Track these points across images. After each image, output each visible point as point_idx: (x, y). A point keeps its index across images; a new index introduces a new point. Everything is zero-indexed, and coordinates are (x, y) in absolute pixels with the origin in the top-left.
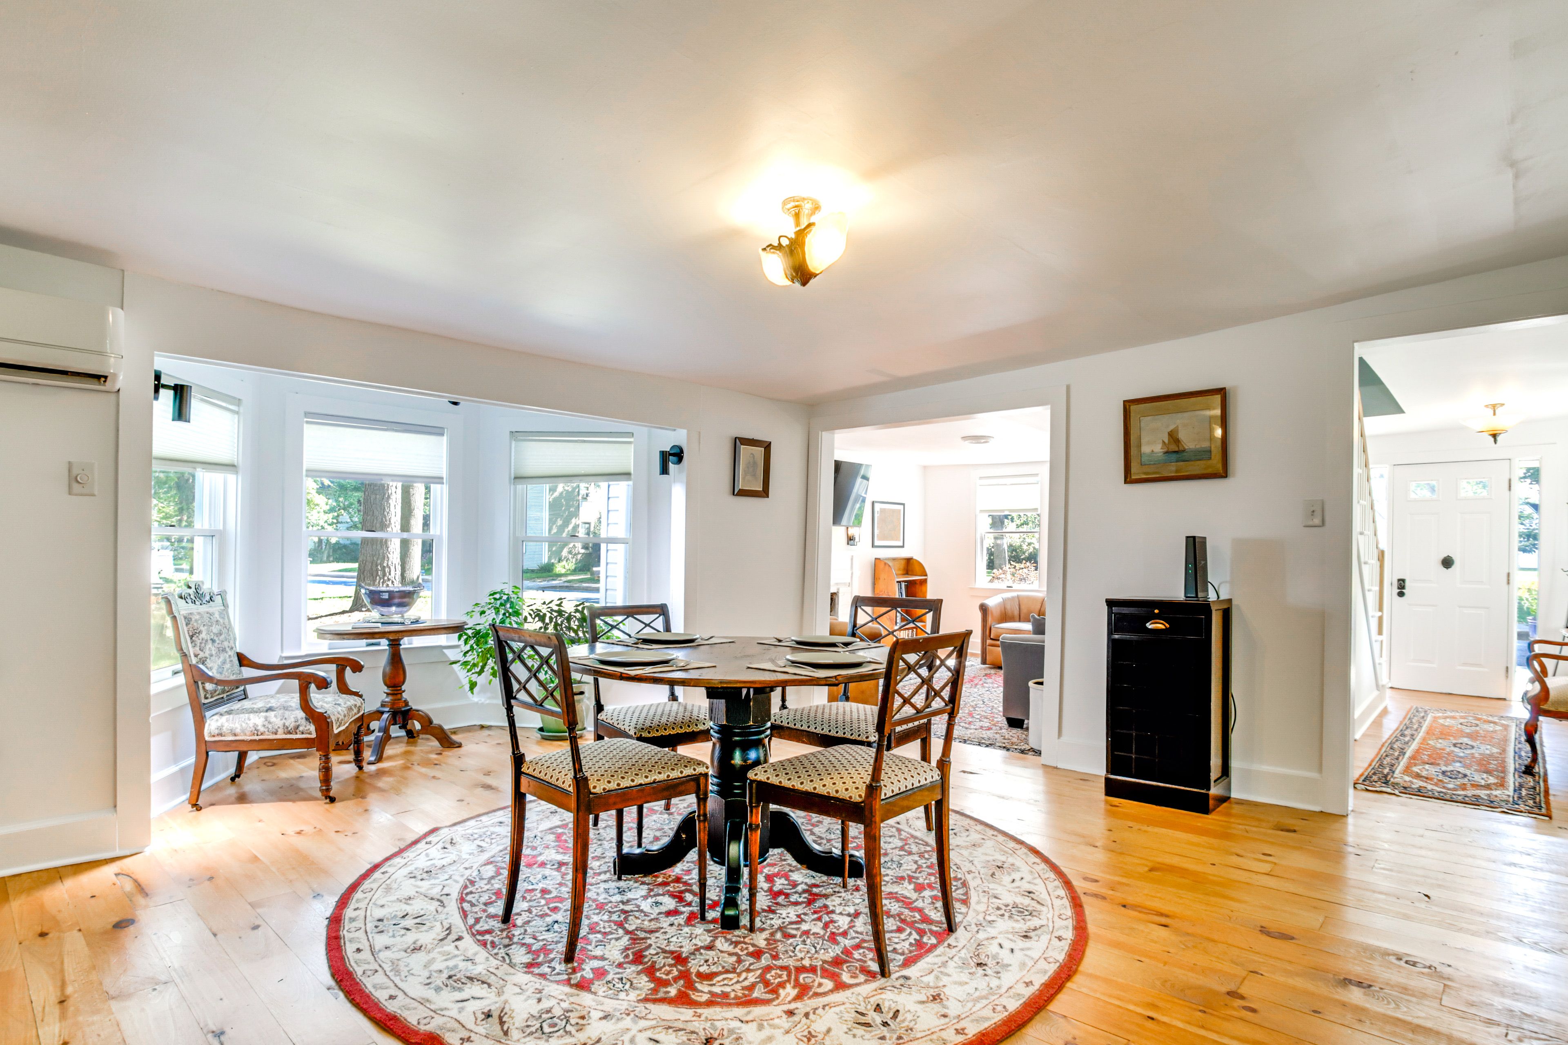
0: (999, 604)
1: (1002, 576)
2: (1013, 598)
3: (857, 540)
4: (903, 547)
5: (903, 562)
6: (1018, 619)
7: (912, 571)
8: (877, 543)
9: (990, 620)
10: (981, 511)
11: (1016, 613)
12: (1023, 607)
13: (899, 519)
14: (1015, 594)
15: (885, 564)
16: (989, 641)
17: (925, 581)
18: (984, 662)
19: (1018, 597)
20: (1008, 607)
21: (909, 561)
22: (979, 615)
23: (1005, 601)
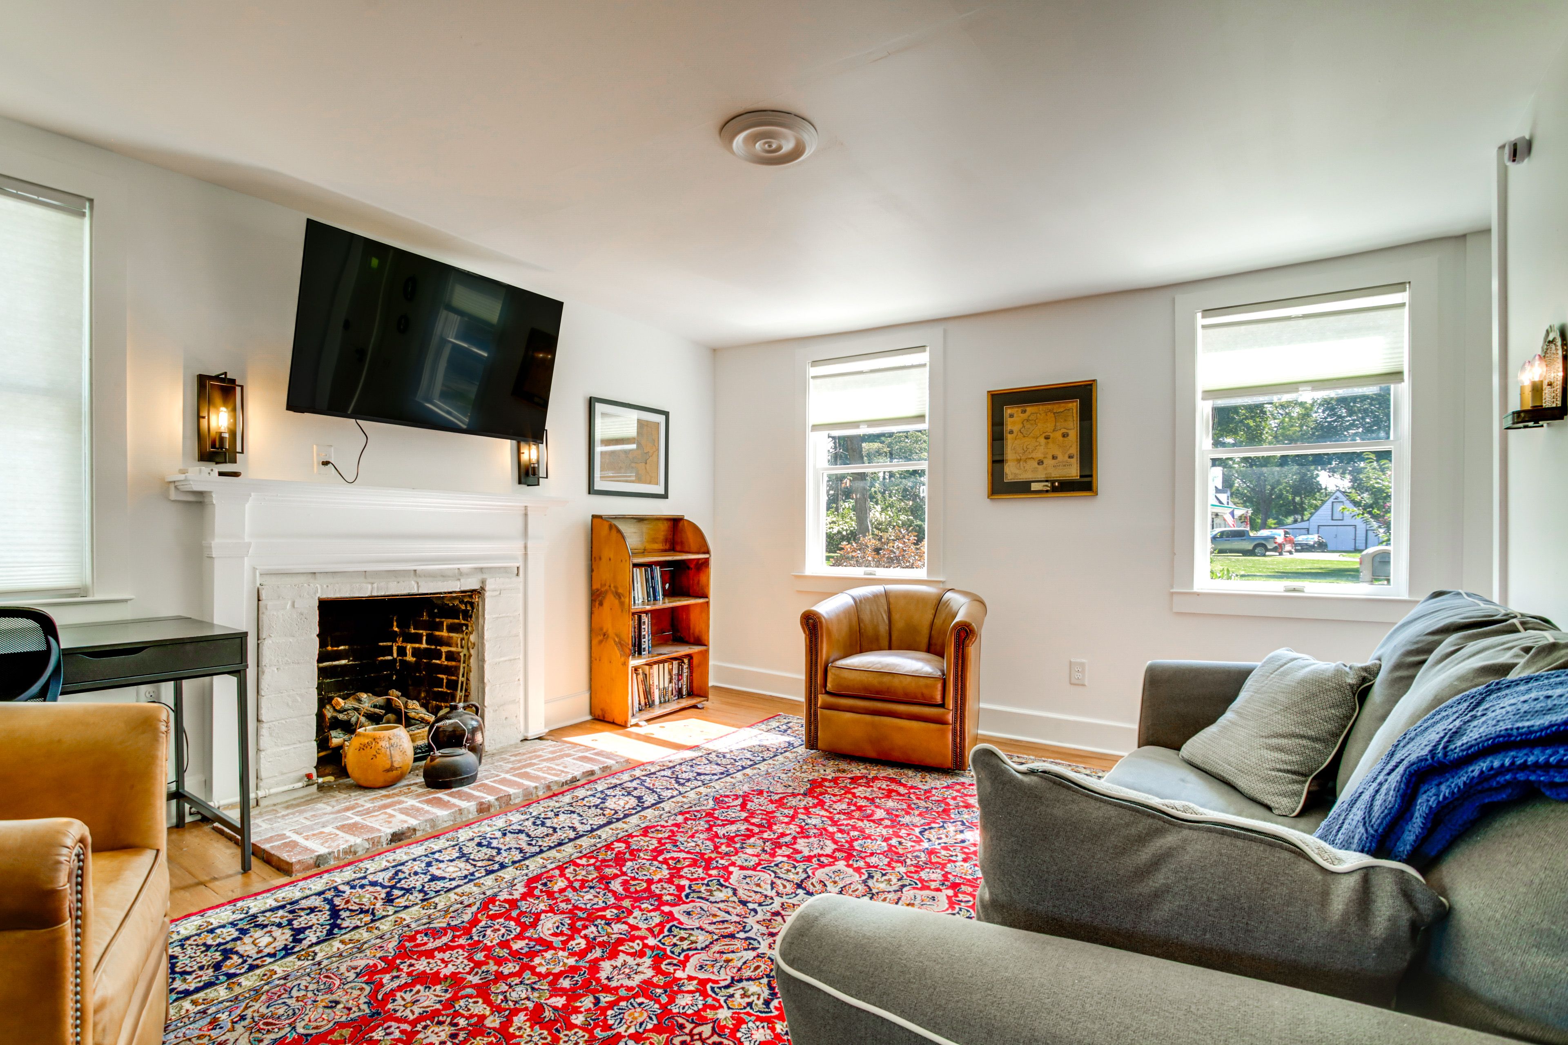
0: (847, 612)
1: (859, 554)
2: (876, 597)
3: (542, 473)
4: (665, 496)
5: (664, 527)
6: (886, 643)
7: (682, 543)
8: (599, 485)
9: (825, 650)
10: (815, 428)
11: (883, 629)
12: (896, 616)
13: (656, 442)
14: (878, 589)
15: (611, 527)
16: (821, 699)
17: (707, 561)
18: (812, 742)
19: (887, 594)
20: (866, 617)
21: (676, 523)
22: (800, 638)
23: (859, 604)
